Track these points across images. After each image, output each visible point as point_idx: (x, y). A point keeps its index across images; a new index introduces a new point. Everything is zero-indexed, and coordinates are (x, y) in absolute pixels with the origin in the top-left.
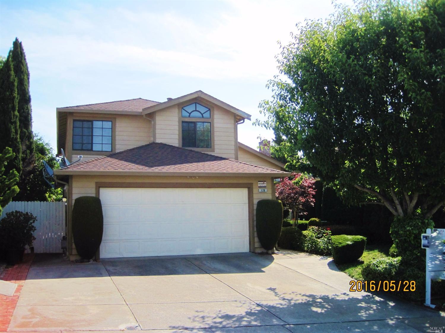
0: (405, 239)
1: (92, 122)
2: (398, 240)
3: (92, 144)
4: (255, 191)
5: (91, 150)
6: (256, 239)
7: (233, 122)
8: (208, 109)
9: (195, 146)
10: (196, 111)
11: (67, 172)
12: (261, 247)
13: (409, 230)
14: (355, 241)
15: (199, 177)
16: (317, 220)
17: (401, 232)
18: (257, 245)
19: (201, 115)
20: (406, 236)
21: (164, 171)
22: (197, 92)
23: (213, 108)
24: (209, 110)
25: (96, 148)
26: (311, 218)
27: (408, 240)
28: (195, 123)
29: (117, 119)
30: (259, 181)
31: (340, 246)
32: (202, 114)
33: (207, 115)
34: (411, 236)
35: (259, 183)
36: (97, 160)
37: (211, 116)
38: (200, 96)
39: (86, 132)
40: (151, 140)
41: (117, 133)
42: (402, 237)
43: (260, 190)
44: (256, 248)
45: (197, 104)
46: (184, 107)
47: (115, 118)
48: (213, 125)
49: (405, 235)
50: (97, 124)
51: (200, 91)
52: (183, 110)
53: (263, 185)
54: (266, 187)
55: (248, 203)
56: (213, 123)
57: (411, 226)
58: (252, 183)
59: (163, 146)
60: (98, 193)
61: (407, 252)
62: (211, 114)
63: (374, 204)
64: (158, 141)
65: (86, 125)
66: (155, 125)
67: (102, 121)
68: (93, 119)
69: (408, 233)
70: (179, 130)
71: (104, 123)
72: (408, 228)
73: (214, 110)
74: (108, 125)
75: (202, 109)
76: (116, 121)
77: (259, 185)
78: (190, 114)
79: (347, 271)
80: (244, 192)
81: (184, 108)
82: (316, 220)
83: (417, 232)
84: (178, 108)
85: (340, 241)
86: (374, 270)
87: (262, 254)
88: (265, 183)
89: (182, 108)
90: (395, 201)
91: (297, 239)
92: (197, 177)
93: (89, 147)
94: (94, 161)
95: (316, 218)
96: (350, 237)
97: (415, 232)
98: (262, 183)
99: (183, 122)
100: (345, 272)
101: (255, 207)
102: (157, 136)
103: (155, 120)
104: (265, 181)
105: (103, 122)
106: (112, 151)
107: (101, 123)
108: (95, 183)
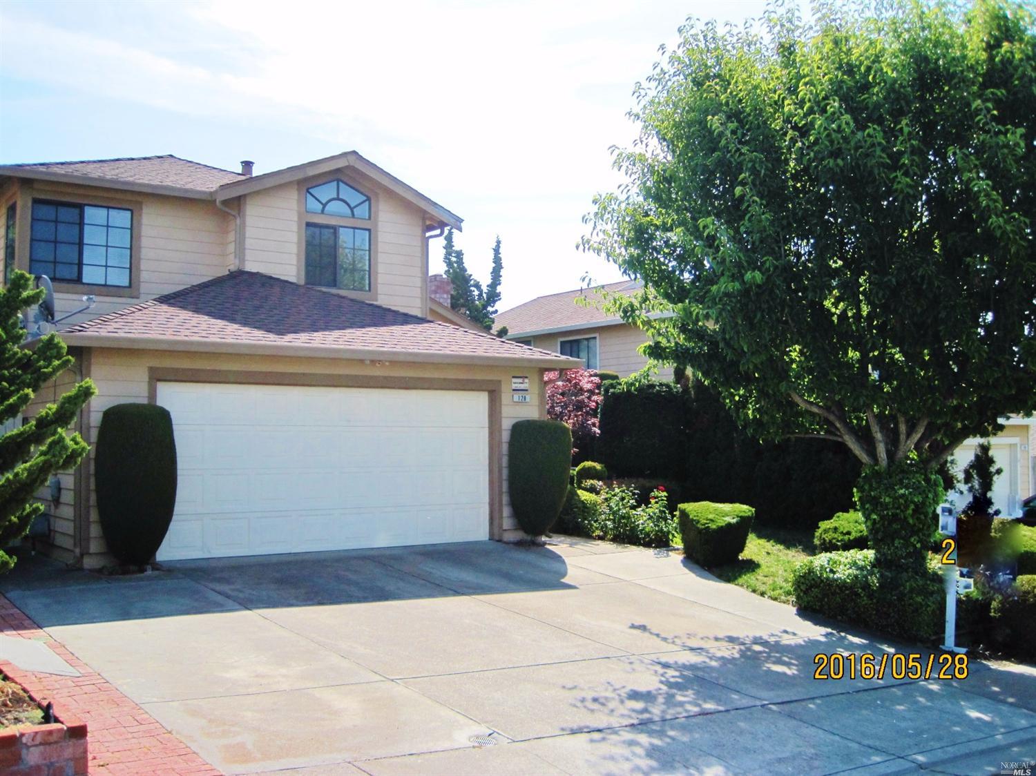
0: (895, 515)
1: (81, 207)
2: (878, 515)
3: (80, 264)
4: (506, 398)
5: (79, 280)
6: (506, 511)
7: (419, 231)
8: (365, 198)
9: (334, 283)
10: (338, 199)
11: (83, 338)
12: (516, 529)
13: (903, 495)
14: (741, 517)
15: (392, 362)
16: (598, 466)
17: (887, 500)
18: (507, 523)
19: (349, 212)
20: (897, 509)
21: (297, 344)
22: (345, 155)
23: (377, 195)
24: (369, 199)
25: (90, 275)
26: (583, 462)
27: (902, 517)
28: (335, 229)
29: (144, 207)
30: (514, 377)
31: (714, 527)
32: (352, 209)
33: (362, 211)
34: (907, 507)
35: (514, 380)
36: (140, 310)
37: (372, 215)
38: (351, 164)
39: (66, 233)
40: (232, 264)
41: (145, 242)
42: (887, 509)
43: (516, 398)
44: (505, 530)
45: (341, 184)
46: (311, 188)
47: (140, 203)
48: (376, 237)
49: (896, 506)
50: (94, 215)
51: (354, 152)
52: (308, 195)
53: (521, 385)
54: (527, 390)
55: (487, 425)
56: (377, 231)
57: (907, 487)
58: (500, 381)
59: (267, 281)
60: (153, 394)
61: (896, 543)
62: (373, 210)
63: (819, 439)
64: (251, 267)
65: (67, 214)
66: (243, 225)
67: (108, 208)
68: (86, 202)
69: (902, 501)
70: (299, 243)
71: (112, 212)
72: (902, 491)
73: (377, 201)
74: (121, 218)
75: (354, 198)
76: (142, 209)
77: (514, 386)
78: (324, 205)
79: (740, 581)
80: (480, 401)
81: (310, 190)
82: (594, 467)
83: (921, 499)
84: (299, 190)
85: (711, 516)
86: (828, 579)
87: (519, 544)
88: (526, 380)
89: (308, 191)
90: (875, 435)
91: (575, 510)
92: (387, 364)
93: (72, 273)
94: (134, 312)
95: (595, 461)
96: (726, 507)
97: (916, 500)
98: (520, 380)
99: (309, 225)
100: (738, 585)
101: (506, 436)
102: (249, 255)
103: (244, 216)
104: (526, 377)
105: (110, 210)
106: (130, 286)
107: (103, 212)
108: (146, 369)
